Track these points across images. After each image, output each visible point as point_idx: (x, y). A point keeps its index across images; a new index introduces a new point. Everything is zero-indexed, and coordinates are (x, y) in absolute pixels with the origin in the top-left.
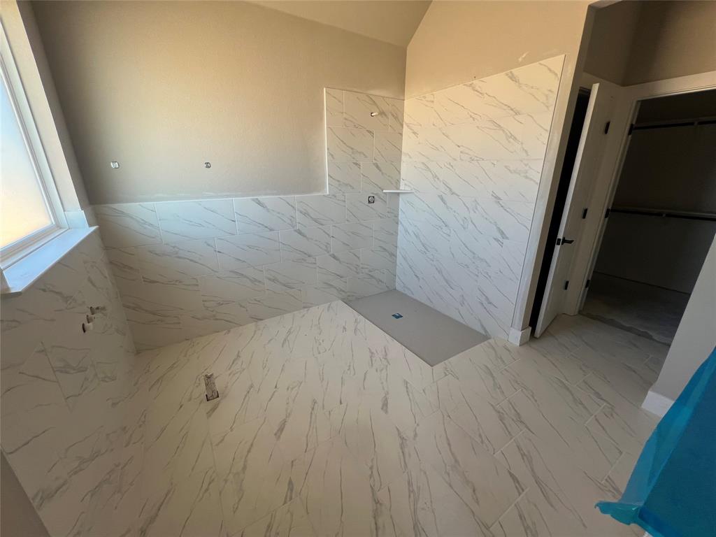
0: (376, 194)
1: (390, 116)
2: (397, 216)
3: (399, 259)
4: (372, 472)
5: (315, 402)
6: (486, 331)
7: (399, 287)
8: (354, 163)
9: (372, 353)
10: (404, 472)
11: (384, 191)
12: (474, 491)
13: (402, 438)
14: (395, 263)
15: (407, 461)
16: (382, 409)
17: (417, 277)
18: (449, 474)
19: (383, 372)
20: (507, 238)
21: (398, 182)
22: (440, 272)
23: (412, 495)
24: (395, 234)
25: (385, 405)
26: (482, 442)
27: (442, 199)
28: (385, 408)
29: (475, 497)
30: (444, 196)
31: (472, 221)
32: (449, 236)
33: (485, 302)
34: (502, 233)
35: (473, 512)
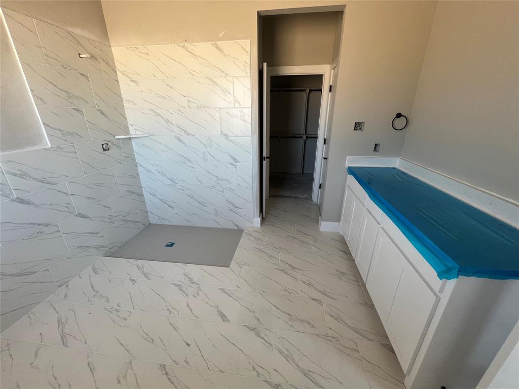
0: (109, 141)
1: (101, 61)
2: (134, 160)
3: (147, 197)
4: (257, 371)
5: (163, 367)
6: (238, 226)
7: (153, 220)
8: (74, 109)
9: (178, 285)
10: (273, 350)
11: (116, 137)
12: (309, 323)
13: (254, 329)
14: (144, 202)
15: (268, 341)
16: (224, 321)
17: (171, 207)
18: (292, 326)
19: (200, 293)
20: (238, 162)
21: (126, 128)
22: (192, 197)
23: (288, 359)
24: (136, 176)
25: (223, 317)
26: (290, 293)
27: (179, 140)
28: (225, 319)
29: (311, 326)
30: (180, 137)
31: (209, 154)
32: (194, 168)
33: (233, 208)
34: (235, 159)
35: (317, 335)
